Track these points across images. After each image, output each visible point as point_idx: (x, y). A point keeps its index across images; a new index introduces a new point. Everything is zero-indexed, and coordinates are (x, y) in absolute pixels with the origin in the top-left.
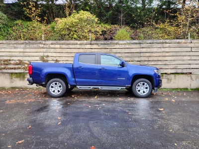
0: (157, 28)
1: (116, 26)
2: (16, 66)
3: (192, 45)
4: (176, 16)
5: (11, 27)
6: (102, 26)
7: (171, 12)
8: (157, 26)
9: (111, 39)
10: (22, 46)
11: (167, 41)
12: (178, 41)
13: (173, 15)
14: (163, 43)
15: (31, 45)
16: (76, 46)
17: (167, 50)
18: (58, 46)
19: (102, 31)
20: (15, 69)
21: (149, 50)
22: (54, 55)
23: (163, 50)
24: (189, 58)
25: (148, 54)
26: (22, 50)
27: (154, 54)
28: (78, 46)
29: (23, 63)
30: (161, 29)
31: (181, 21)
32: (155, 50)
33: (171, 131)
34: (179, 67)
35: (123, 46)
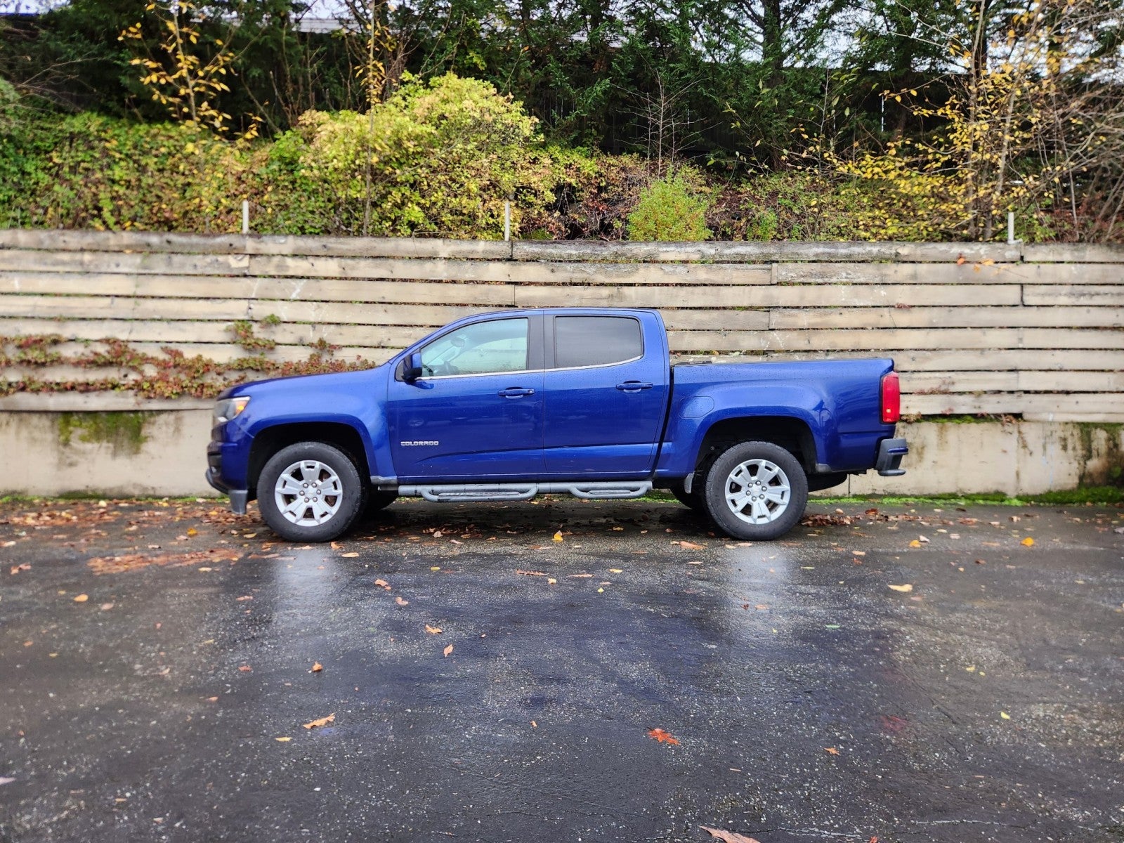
0: (845, 179)
1: (626, 159)
2: (95, 376)
3: (1026, 272)
4: (945, 120)
5: (37, 150)
6: (555, 161)
7: (919, 101)
8: (843, 170)
9: (606, 229)
10: (130, 262)
11: (905, 250)
12: (955, 249)
13: (925, 112)
14: (881, 260)
15: (177, 259)
16: (428, 266)
17: (903, 295)
18: (330, 267)
19: (558, 189)
20: (87, 388)
21: (811, 295)
22: (311, 312)
23: (882, 295)
24: (1008, 338)
25: (805, 319)
26: (125, 286)
27: (836, 319)
28: (441, 270)
29: (134, 356)
30: (863, 183)
31: (968, 148)
32: (841, 295)
33: (971, 669)
34: (963, 383)
35: (681, 275)
